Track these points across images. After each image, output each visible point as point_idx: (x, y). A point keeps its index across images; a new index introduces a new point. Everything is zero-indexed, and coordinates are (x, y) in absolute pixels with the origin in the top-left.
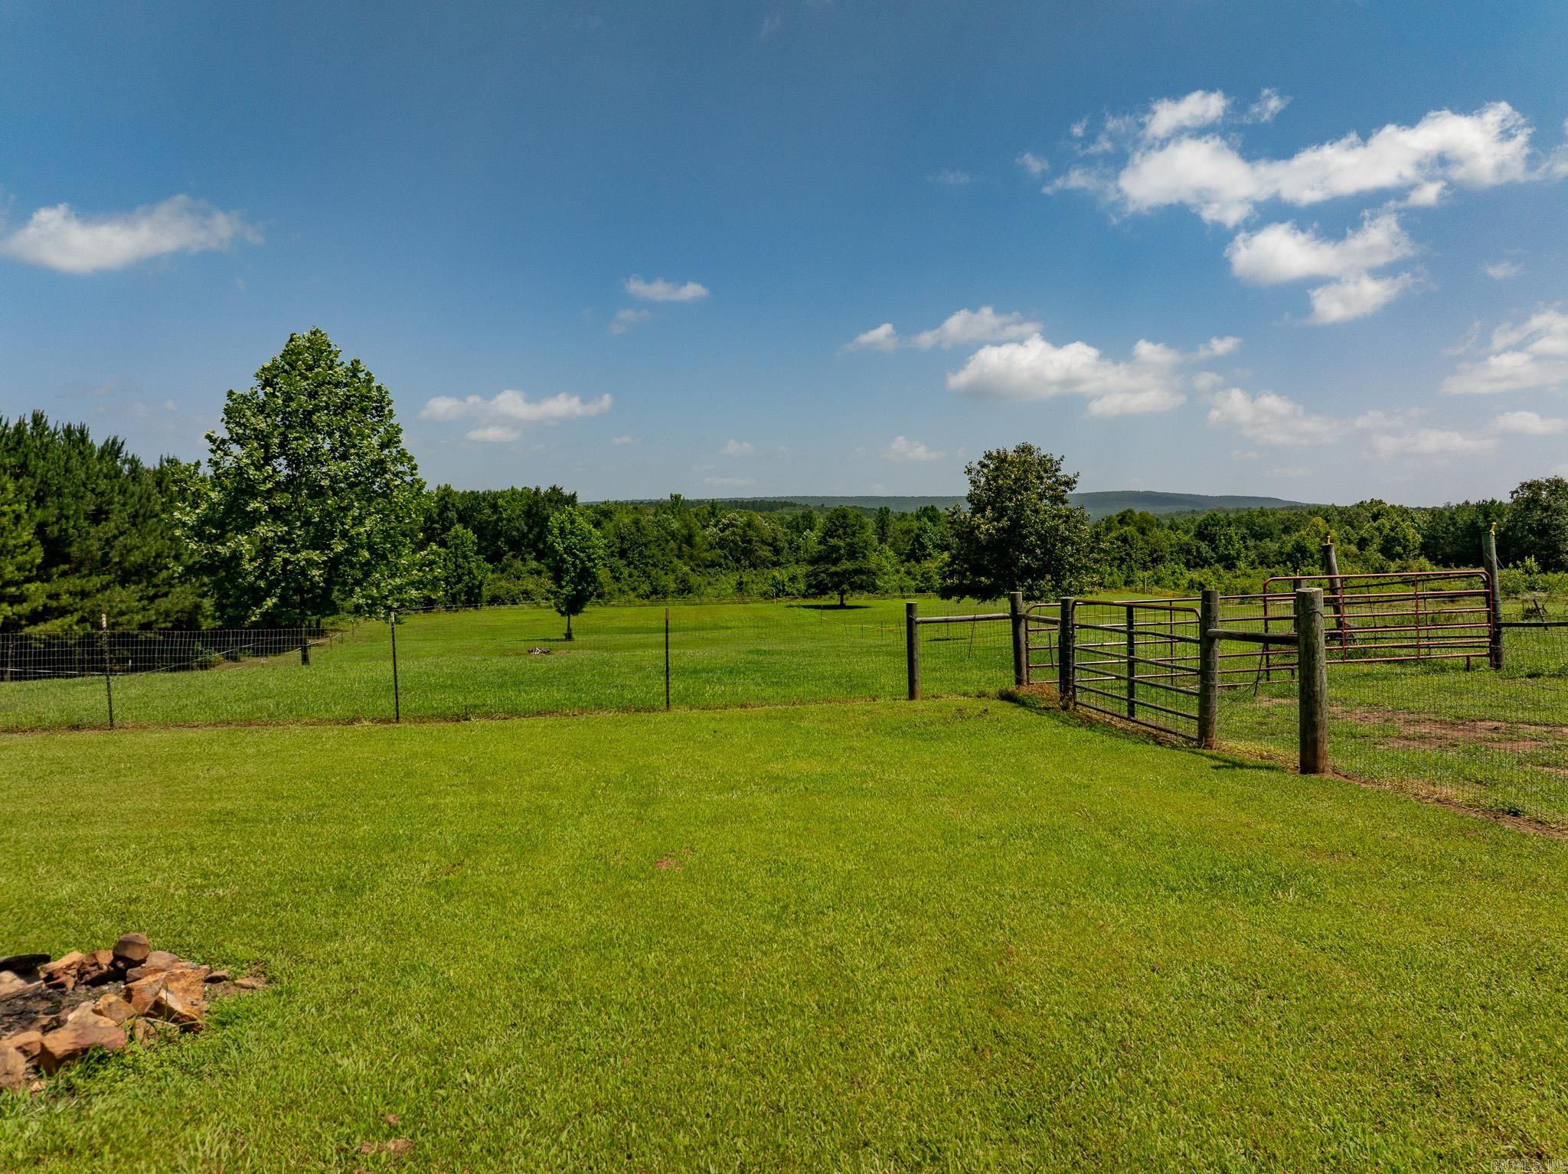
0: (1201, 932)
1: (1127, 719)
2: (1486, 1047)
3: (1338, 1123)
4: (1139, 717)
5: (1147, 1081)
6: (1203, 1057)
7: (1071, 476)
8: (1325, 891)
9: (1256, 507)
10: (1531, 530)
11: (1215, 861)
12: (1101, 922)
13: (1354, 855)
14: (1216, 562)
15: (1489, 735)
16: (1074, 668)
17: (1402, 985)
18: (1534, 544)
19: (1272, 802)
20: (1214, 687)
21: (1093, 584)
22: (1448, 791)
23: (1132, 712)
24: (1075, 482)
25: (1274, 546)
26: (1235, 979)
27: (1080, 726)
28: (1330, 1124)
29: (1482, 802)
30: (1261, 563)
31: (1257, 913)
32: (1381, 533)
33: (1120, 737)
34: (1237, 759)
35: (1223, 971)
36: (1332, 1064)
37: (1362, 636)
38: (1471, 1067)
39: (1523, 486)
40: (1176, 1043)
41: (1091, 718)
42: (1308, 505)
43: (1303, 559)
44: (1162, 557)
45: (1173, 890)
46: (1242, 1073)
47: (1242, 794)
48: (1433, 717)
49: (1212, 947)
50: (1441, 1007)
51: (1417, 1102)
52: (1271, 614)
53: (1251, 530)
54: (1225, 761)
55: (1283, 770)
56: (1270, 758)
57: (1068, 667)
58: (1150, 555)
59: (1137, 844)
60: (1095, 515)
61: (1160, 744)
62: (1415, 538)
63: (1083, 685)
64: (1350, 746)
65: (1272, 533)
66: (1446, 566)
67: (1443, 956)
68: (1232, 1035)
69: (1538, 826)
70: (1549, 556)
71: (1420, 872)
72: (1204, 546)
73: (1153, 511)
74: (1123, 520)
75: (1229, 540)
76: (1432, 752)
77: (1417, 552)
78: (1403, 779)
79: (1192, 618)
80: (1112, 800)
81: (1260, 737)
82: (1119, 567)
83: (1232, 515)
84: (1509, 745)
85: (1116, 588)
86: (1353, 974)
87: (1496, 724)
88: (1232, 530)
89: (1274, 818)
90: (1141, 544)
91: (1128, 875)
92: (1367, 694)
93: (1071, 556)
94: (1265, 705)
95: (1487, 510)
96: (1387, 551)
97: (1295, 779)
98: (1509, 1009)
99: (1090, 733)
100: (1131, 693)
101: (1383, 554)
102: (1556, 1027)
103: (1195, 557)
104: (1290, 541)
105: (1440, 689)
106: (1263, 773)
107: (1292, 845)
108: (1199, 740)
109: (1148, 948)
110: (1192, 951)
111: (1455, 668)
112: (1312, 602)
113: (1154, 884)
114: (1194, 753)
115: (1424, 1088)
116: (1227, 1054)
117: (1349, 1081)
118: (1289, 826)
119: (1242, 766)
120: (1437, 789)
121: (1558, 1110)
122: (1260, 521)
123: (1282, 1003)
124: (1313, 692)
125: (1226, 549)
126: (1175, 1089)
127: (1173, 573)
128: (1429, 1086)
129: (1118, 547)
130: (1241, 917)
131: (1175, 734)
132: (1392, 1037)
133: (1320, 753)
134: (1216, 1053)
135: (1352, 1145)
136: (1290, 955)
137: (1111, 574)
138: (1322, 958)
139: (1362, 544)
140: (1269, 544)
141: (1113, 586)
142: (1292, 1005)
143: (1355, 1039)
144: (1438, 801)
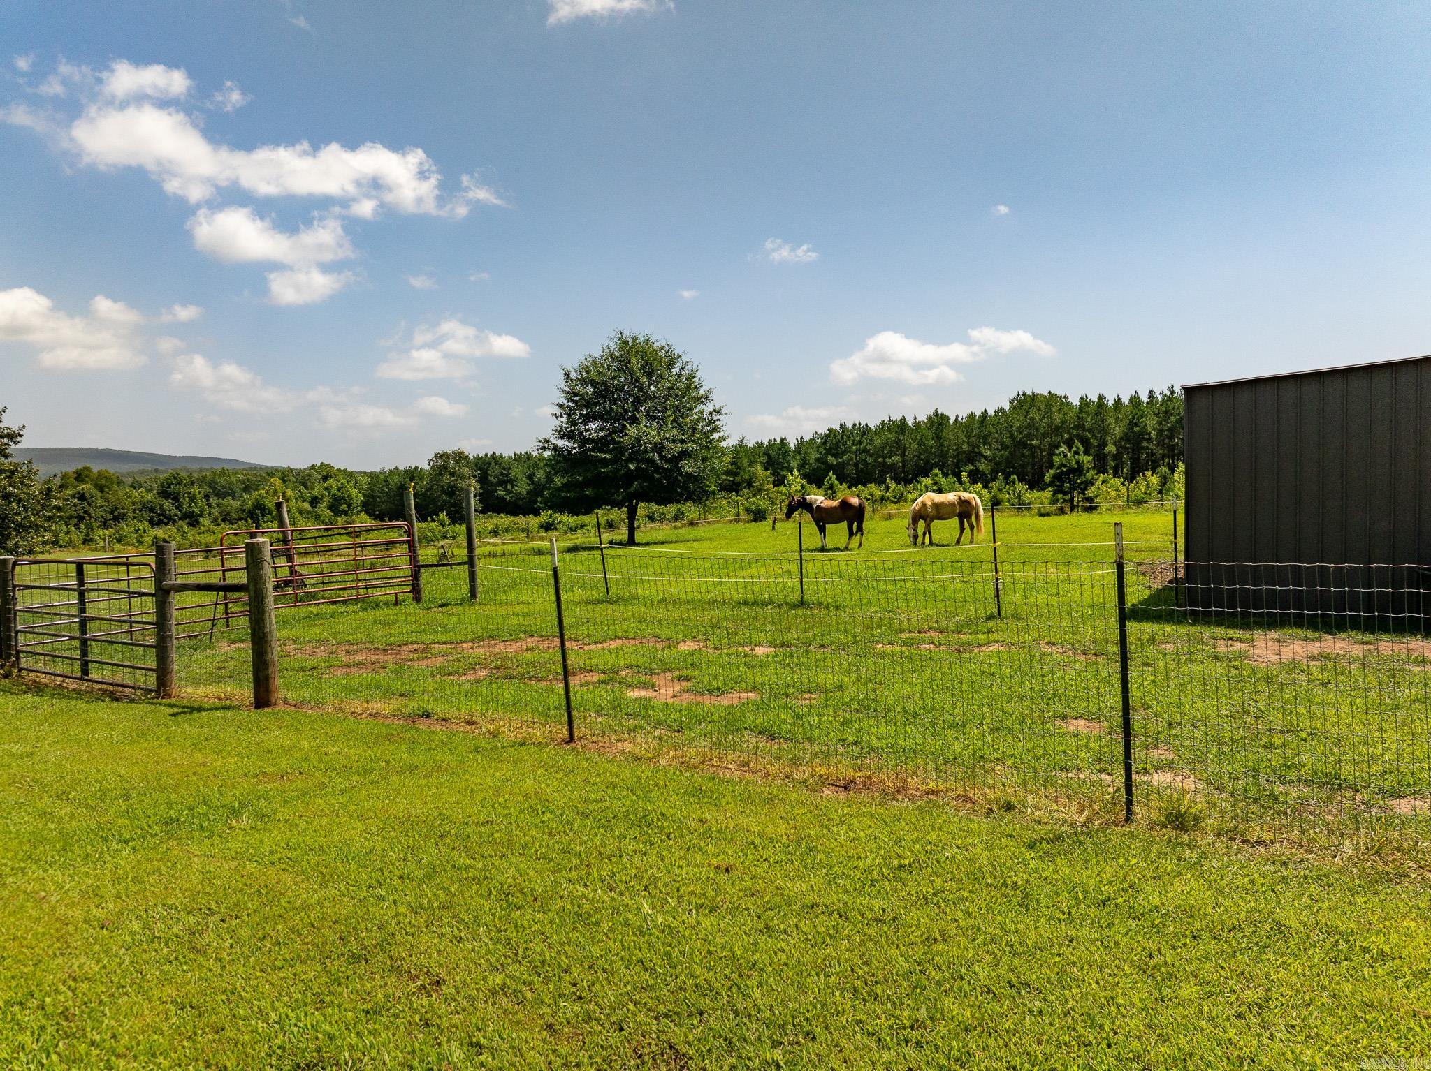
0: (155, 877)
1: (80, 679)
2: (402, 909)
3: (284, 1016)
4: (94, 675)
5: (93, 1043)
6: (155, 999)
7: (15, 428)
8: (275, 811)
9: (218, 468)
10: (443, 492)
11: (170, 805)
12: (43, 894)
13: (301, 773)
14: (180, 519)
15: (411, 656)
16: (17, 632)
17: (339, 877)
18: (445, 502)
19: (227, 739)
20: (171, 637)
21: (45, 543)
22: (379, 706)
23: (85, 672)
24: (20, 436)
25: (236, 504)
26: (188, 913)
27: (25, 693)
28: (276, 1019)
29: (404, 711)
30: (224, 520)
31: (212, 845)
32: (329, 493)
33: (73, 698)
34: (196, 704)
35: (176, 909)
36: (278, 964)
37: (312, 582)
38: (392, 930)
39: (436, 455)
40: (126, 994)
41: (39, 683)
42: (267, 467)
43: (263, 515)
44: (125, 515)
45: (127, 842)
46: (194, 1001)
47: (199, 735)
48: (368, 646)
49: (166, 888)
50: (370, 887)
51: (349, 973)
52: (228, 565)
53: (214, 489)
54: (183, 707)
55: (239, 708)
56: (228, 699)
57: (10, 632)
58: (111, 513)
59: (87, 805)
60: (44, 471)
61: (116, 700)
62: (357, 496)
63: (29, 649)
64: (299, 678)
65: (234, 493)
66: (382, 520)
67: (372, 844)
68: (185, 968)
69: (443, 723)
70: (456, 512)
71: (355, 777)
72: (167, 505)
73: (112, 468)
74: (80, 476)
75: (193, 498)
76: (366, 675)
77: (359, 509)
78: (342, 702)
79: (147, 572)
80: (60, 764)
81: (218, 680)
82: (76, 525)
83: (195, 475)
84: (425, 661)
85: (74, 547)
86: (299, 879)
87: (416, 646)
88: (195, 489)
89: (229, 753)
90: (100, 502)
91: (76, 838)
92: (315, 632)
93: (17, 514)
94: (224, 650)
95: (413, 474)
96: (334, 508)
97: (250, 715)
98: (418, 874)
99: (37, 699)
100: (84, 652)
101: (332, 511)
102: (451, 878)
103: (159, 515)
104: (250, 499)
105: (375, 622)
106: (219, 713)
107: (246, 775)
108: (158, 691)
109: (97, 906)
110: (146, 897)
111: (387, 604)
112: (260, 551)
113: (105, 840)
114: (152, 703)
115: (356, 959)
116: (179, 987)
117: (295, 975)
118: (243, 758)
119: (200, 709)
120: (370, 706)
121: (451, 941)
122: (221, 480)
123: (234, 922)
124: (264, 633)
125: (190, 506)
126: (125, 1040)
127: (137, 531)
128: (360, 956)
129: (75, 505)
130: (196, 853)
131: (133, 688)
132: (331, 924)
133: (272, 687)
134: (171, 990)
135: (295, 1030)
136: (243, 876)
137: (67, 533)
138: (272, 872)
139: (314, 502)
140: (232, 502)
141: (71, 545)
142: (243, 921)
143: (299, 935)
144: (371, 715)
